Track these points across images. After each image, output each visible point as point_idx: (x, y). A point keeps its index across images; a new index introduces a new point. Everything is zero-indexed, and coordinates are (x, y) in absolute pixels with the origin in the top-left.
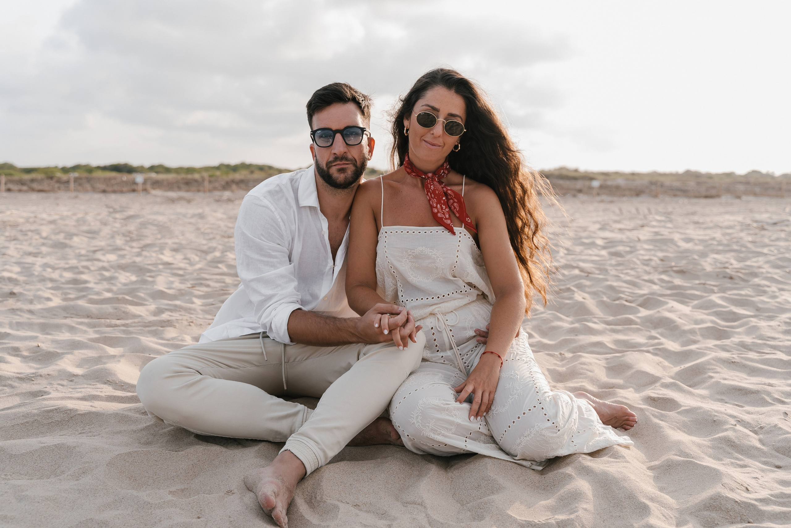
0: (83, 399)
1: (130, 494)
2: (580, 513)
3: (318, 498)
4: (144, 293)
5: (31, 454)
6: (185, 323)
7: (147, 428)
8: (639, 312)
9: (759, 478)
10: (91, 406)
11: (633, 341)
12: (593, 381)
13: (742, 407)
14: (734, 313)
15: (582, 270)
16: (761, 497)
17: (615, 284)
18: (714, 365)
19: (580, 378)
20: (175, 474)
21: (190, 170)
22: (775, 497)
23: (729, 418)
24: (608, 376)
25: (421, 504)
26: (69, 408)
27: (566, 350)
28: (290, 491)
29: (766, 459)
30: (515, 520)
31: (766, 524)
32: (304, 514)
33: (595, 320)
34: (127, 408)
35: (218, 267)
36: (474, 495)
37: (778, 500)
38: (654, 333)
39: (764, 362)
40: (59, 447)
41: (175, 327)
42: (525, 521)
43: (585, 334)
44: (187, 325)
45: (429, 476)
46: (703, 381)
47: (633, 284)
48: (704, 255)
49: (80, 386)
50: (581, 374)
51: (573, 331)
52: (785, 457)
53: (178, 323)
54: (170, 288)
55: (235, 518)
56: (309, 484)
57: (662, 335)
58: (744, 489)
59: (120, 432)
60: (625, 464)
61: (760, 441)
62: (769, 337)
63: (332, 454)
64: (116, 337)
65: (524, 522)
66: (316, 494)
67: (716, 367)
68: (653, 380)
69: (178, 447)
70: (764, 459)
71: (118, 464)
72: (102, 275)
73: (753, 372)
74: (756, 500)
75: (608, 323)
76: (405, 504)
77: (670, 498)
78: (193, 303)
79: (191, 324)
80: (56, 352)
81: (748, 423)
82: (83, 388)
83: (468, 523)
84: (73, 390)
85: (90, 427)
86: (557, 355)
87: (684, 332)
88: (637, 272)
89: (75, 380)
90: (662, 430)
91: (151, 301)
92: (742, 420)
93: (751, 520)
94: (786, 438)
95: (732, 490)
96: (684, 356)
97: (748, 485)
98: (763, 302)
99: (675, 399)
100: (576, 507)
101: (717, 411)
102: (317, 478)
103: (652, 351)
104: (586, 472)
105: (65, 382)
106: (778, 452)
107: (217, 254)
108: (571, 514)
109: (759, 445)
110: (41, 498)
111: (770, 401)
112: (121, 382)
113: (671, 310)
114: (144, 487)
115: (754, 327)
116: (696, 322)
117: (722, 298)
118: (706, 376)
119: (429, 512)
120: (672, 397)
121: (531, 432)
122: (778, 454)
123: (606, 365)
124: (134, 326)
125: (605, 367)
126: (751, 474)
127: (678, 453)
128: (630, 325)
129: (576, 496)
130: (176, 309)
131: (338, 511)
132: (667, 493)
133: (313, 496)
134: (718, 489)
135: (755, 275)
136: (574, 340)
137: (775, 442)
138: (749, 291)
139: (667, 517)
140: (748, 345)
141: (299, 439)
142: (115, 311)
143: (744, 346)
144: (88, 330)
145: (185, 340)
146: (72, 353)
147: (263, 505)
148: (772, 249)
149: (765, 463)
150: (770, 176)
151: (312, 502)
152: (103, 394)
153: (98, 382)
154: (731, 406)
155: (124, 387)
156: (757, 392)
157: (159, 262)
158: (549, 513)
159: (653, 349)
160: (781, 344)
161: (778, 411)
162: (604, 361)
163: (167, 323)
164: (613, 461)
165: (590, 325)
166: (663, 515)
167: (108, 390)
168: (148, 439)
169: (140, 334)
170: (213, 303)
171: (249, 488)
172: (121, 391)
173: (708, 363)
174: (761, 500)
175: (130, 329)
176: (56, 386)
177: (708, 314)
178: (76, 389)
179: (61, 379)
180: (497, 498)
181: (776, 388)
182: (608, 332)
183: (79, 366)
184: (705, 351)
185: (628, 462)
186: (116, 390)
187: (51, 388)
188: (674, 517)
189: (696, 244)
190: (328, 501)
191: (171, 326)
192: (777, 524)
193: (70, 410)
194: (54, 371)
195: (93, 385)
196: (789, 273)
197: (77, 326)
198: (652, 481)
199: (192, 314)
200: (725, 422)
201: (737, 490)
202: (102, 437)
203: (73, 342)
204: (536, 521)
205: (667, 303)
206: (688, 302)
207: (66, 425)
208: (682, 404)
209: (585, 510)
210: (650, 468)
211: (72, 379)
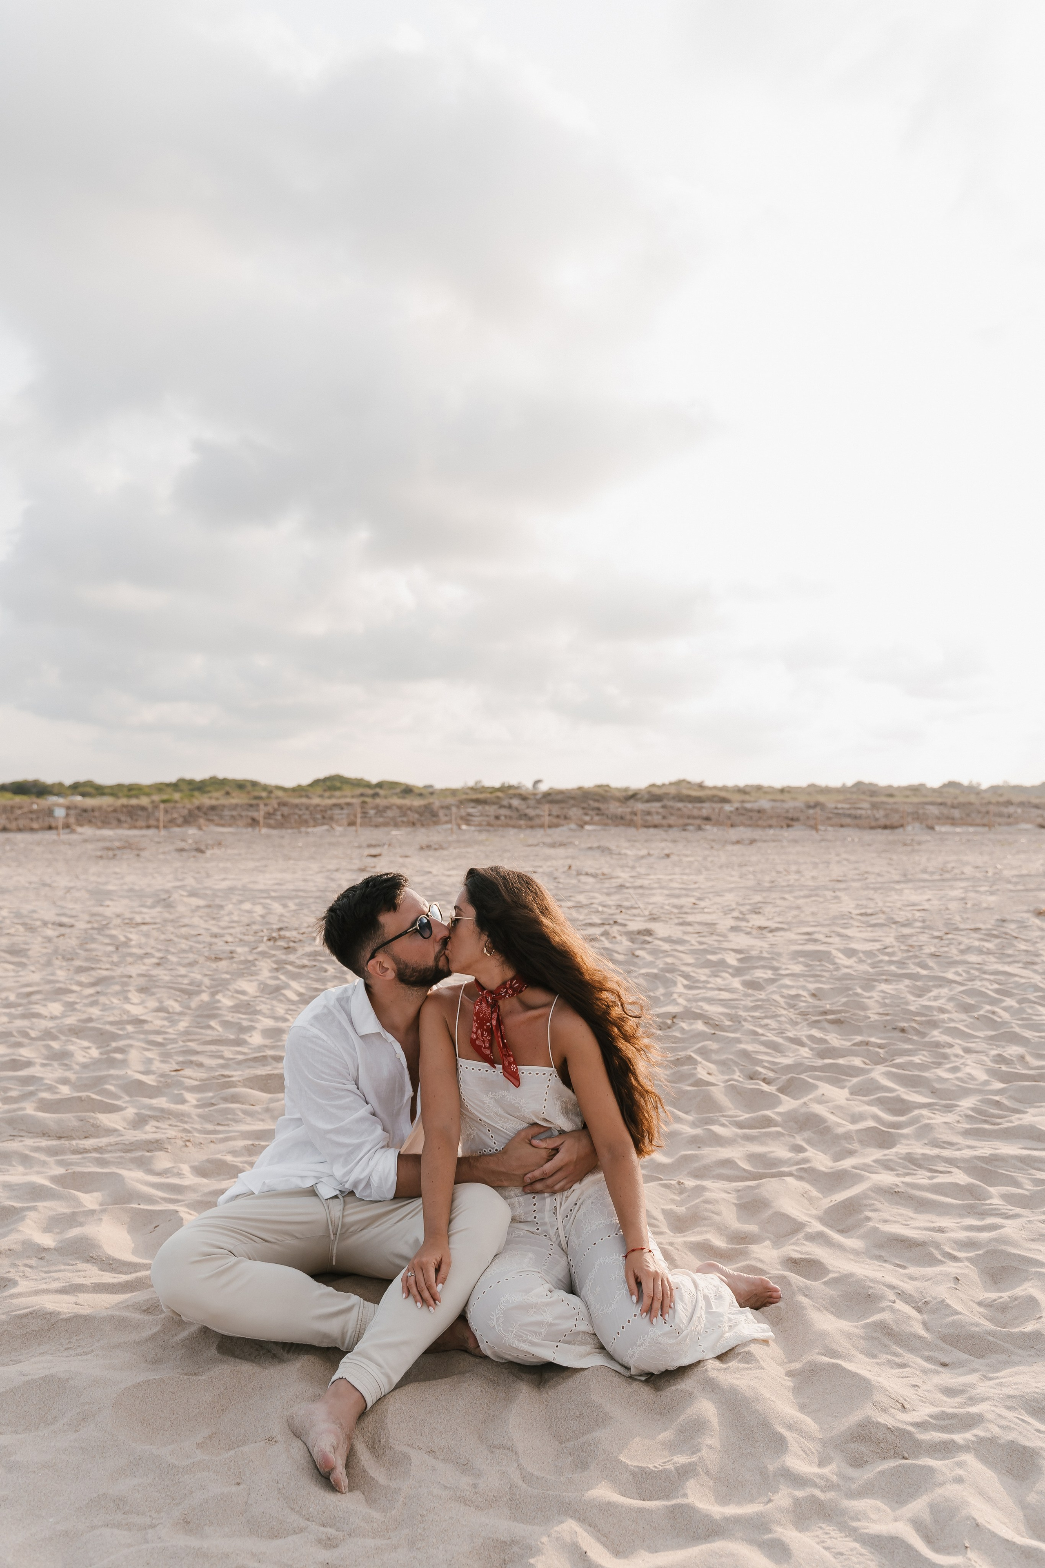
0: (63, 1291)
1: (148, 1453)
2: (704, 1452)
3: (383, 1441)
4: (115, 1085)
5: (12, 1393)
6: (180, 1143)
7: (153, 1337)
8: (779, 1102)
9: (919, 1385)
10: (76, 1304)
11: (772, 1155)
12: (721, 1229)
13: (904, 1267)
14: (903, 1101)
15: (707, 1020)
16: (918, 1420)
17: (750, 1048)
18: (872, 1198)
19: (704, 1226)
20: (198, 1410)
21: (133, 790)
22: (935, 1419)
23: (887, 1289)
24: (739, 1219)
25: (511, 1449)
26: (49, 1311)
27: (686, 1172)
28: (349, 1438)
29: (930, 1353)
30: (626, 1466)
31: (923, 1460)
32: (367, 1468)
33: (723, 1120)
34: (121, 1302)
35: (210, 1027)
36: (574, 1429)
37: (938, 1423)
38: (799, 1140)
39: (938, 1189)
40: (47, 1380)
41: (166, 1150)
42: (638, 1467)
43: (710, 1146)
44: (183, 1146)
45: (518, 1401)
46: (858, 1225)
47: (775, 1047)
48: (869, 983)
49: (54, 1268)
50: (705, 1219)
51: (695, 1141)
52: (953, 1349)
53: (170, 1143)
54: (146, 1073)
55: (285, 1484)
56: (370, 1420)
57: (809, 1142)
58: (900, 1406)
59: (119, 1346)
60: (758, 1371)
61: (924, 1324)
62: (944, 1142)
63: (396, 1379)
64: (89, 1173)
65: (637, 1470)
66: (380, 1435)
67: (876, 1202)
68: (795, 1227)
69: (197, 1366)
70: (927, 1353)
71: (126, 1404)
72: (49, 1047)
73: (922, 1205)
74: (913, 1424)
75: (740, 1125)
76: (492, 1448)
77: (812, 1422)
78: (183, 1101)
79: (188, 1143)
80: (13, 1206)
81: (910, 1295)
82: (60, 1271)
83: (570, 1477)
84: (47, 1275)
85: (78, 1338)
86: (674, 1185)
87: (838, 1137)
88: (780, 1022)
89: (47, 1257)
90: (804, 1312)
91: (127, 1098)
92: (903, 1292)
93: (906, 1455)
94: (954, 1321)
95: (885, 1410)
96: (838, 1179)
97: (905, 1400)
98: (941, 1080)
99: (823, 1261)
100: (699, 1443)
101: (871, 1280)
102: (380, 1412)
103: (795, 1173)
104: (711, 1386)
105: (33, 1262)
106: (945, 1341)
107: (205, 997)
108: (693, 1453)
109: (922, 1332)
110: (36, 1466)
111: (940, 1257)
112: (109, 1258)
113: (821, 1100)
114: (161, 1434)
115: (927, 1125)
116: (855, 1118)
117: (888, 1075)
118: (862, 1216)
119: (522, 1462)
120: (817, 1257)
121: (644, 1340)
122: (943, 1345)
123: (736, 1202)
124: (110, 1151)
125: (735, 1204)
126: (911, 1379)
127: (823, 1351)
128: (769, 1126)
129: (698, 1426)
130: (162, 1115)
131: (410, 1464)
132: (809, 1414)
133: (377, 1438)
134: (868, 1411)
135: (934, 1024)
136: (696, 1156)
137: (941, 1328)
138: (924, 1055)
139: (808, 1452)
140: (917, 1159)
141: (356, 1362)
142: (81, 1123)
143: (913, 1162)
144: (48, 1159)
145: (183, 1174)
146: (34, 1208)
147: (320, 1465)
148: (960, 969)
149: (929, 1359)
150: (973, 790)
151: (374, 1448)
152: (87, 1282)
153: (78, 1258)
154: (891, 1267)
155: (114, 1266)
156: (922, 1244)
157: (125, 1017)
158: (666, 1453)
159: (797, 1170)
160: (958, 1154)
161: (947, 1275)
162: (734, 1195)
163: (155, 1145)
164: (743, 1369)
165: (716, 1128)
166: (803, 1451)
167: (93, 1274)
168: (156, 1355)
169: (119, 1164)
170: (213, 1101)
171: (297, 1434)
172: (109, 1272)
173: (864, 1195)
174: (917, 1425)
175: (106, 1156)
176: (22, 1268)
177: (870, 1103)
178: (50, 1272)
179: (28, 1257)
180: (602, 1435)
181: (947, 1235)
182: (739, 1140)
183: (47, 1229)
184: (863, 1173)
185: (762, 1368)
186: (103, 1271)
187: (16, 1272)
188: (815, 1452)
189: (861, 961)
190: (396, 1447)
191: (161, 1149)
192: (936, 1459)
193: (50, 1313)
194: (16, 1243)
195: (72, 1265)
196: (978, 1019)
197: (33, 1154)
198: (790, 1395)
199: (186, 1122)
200: (882, 1298)
201: (891, 1409)
202: (97, 1355)
203: (34, 1188)
204: (651, 1466)
205: (815, 1087)
206: (844, 1080)
207: (46, 1336)
208: (830, 1268)
209: (710, 1447)
210: (790, 1374)
211: (43, 1255)
